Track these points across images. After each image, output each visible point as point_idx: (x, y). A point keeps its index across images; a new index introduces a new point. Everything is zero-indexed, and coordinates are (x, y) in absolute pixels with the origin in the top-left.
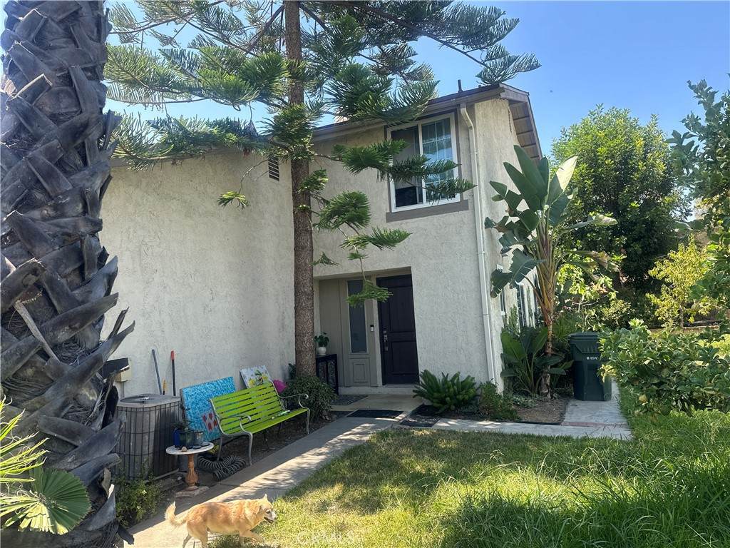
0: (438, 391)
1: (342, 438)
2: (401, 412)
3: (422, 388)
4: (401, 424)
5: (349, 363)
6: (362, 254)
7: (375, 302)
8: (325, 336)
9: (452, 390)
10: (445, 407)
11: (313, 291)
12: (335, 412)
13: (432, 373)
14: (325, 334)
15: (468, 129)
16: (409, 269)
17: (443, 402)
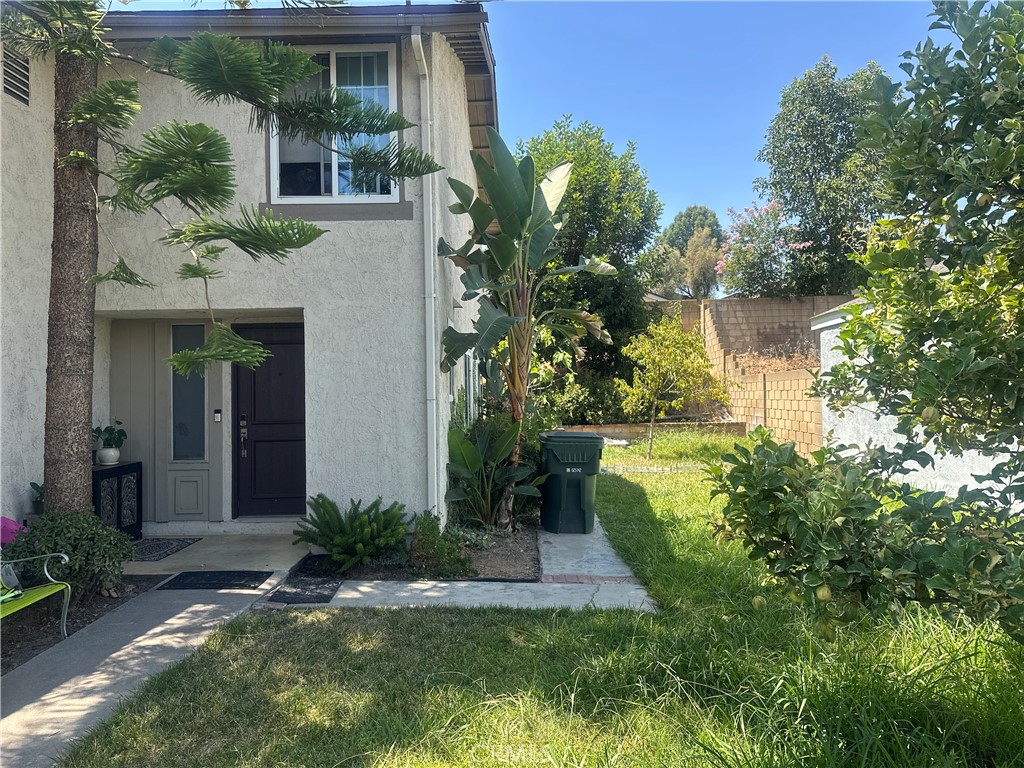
0: (342, 532)
1: (142, 644)
2: (269, 574)
3: (310, 526)
4: (271, 600)
5: (166, 479)
6: (210, 269)
7: (227, 368)
8: (118, 428)
9: (367, 530)
10: (354, 560)
11: (92, 338)
12: (131, 579)
13: (331, 499)
14: (119, 423)
15: (419, 78)
16: (299, 312)
17: (350, 551)
